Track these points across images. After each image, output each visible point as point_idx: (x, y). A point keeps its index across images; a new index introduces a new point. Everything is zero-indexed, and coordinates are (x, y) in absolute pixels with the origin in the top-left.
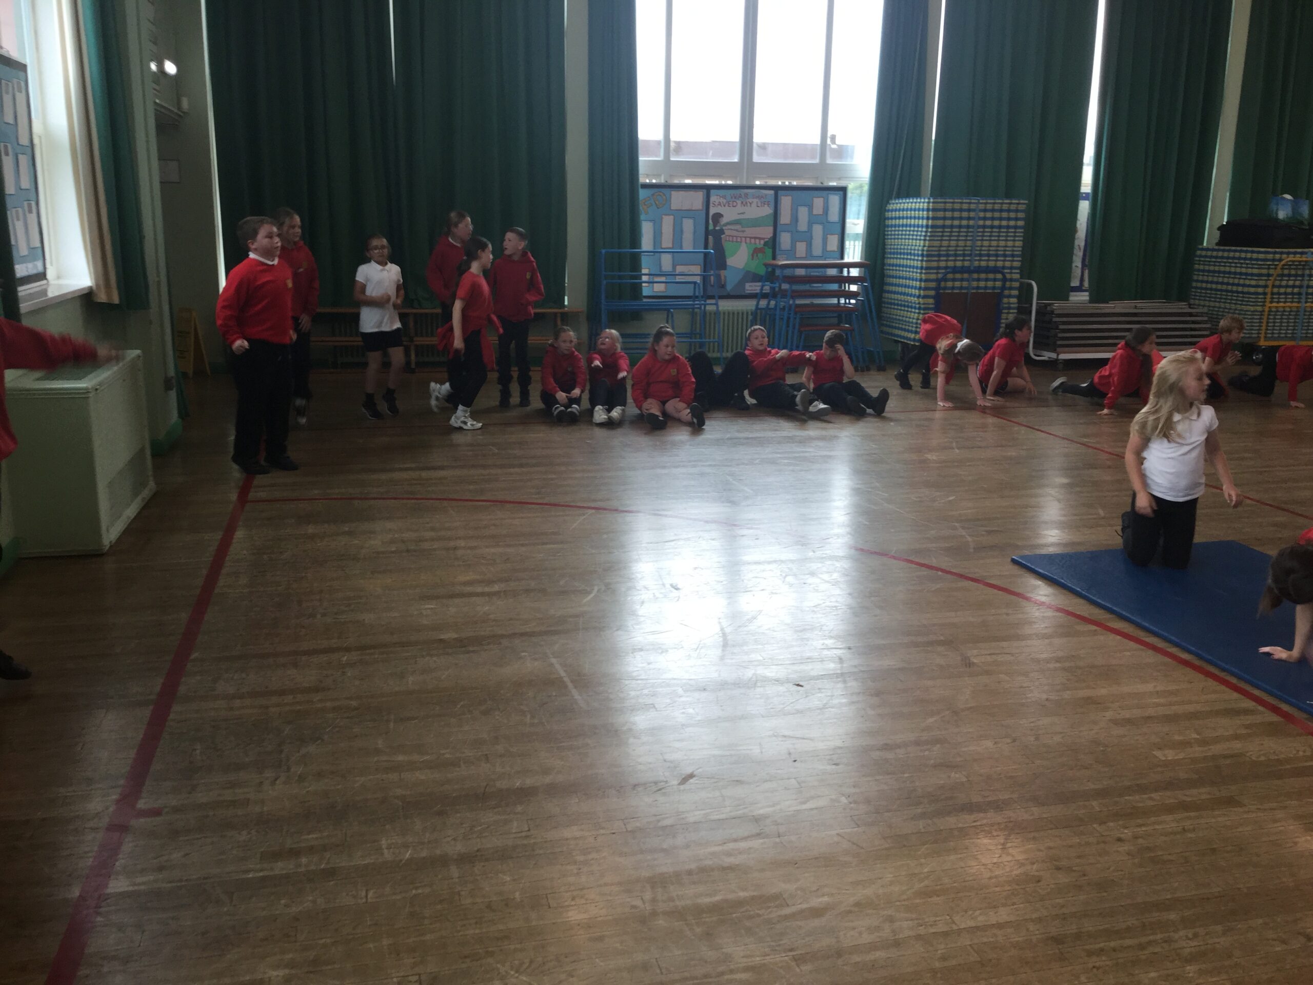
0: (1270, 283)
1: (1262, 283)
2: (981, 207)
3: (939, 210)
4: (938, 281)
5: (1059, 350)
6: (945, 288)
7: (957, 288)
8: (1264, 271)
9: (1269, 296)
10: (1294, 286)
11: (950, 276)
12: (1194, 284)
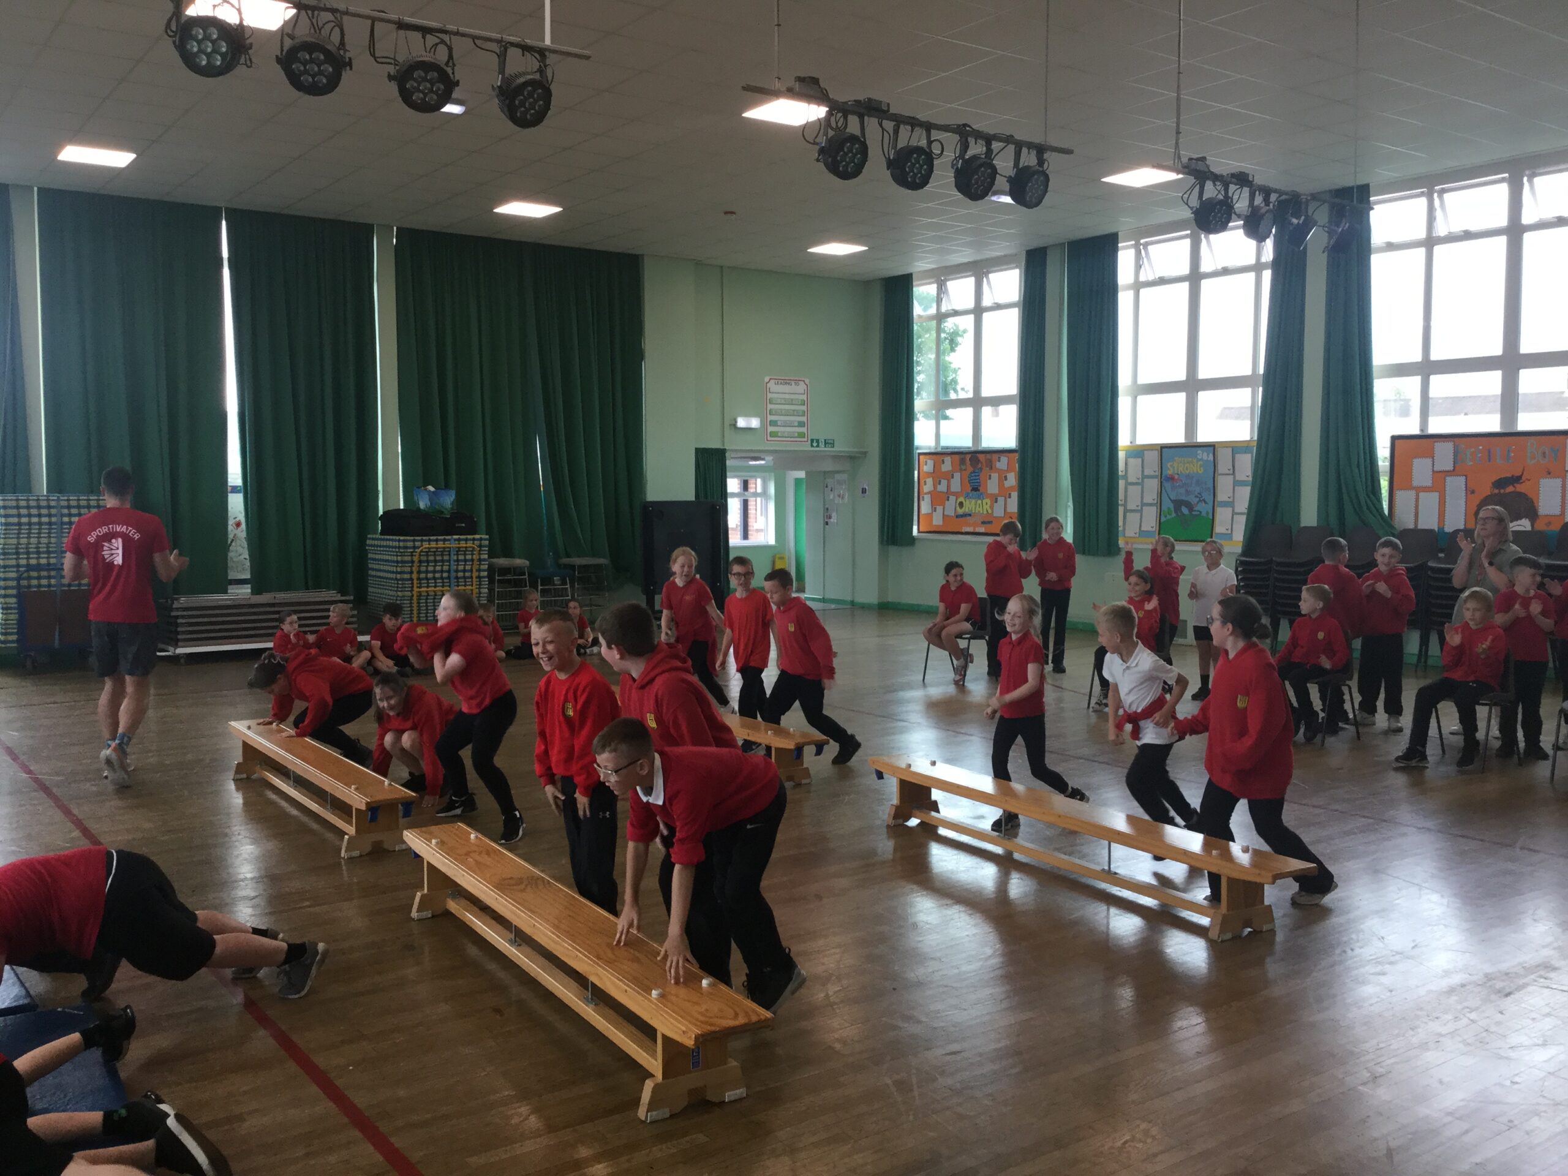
0: (415, 569)
1: (408, 569)
2: (64, 503)
3: (11, 508)
4: (18, 579)
5: (180, 644)
6: (29, 586)
7: (44, 586)
8: (408, 558)
9: (415, 582)
10: (442, 571)
11: (34, 574)
12: (371, 572)
